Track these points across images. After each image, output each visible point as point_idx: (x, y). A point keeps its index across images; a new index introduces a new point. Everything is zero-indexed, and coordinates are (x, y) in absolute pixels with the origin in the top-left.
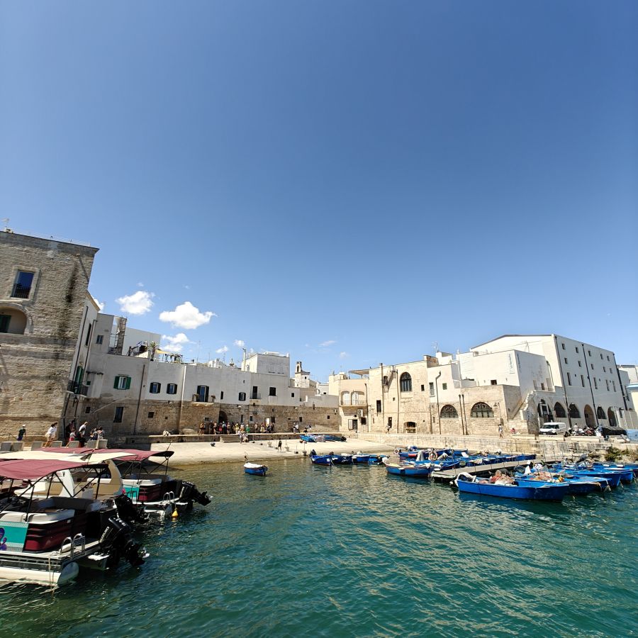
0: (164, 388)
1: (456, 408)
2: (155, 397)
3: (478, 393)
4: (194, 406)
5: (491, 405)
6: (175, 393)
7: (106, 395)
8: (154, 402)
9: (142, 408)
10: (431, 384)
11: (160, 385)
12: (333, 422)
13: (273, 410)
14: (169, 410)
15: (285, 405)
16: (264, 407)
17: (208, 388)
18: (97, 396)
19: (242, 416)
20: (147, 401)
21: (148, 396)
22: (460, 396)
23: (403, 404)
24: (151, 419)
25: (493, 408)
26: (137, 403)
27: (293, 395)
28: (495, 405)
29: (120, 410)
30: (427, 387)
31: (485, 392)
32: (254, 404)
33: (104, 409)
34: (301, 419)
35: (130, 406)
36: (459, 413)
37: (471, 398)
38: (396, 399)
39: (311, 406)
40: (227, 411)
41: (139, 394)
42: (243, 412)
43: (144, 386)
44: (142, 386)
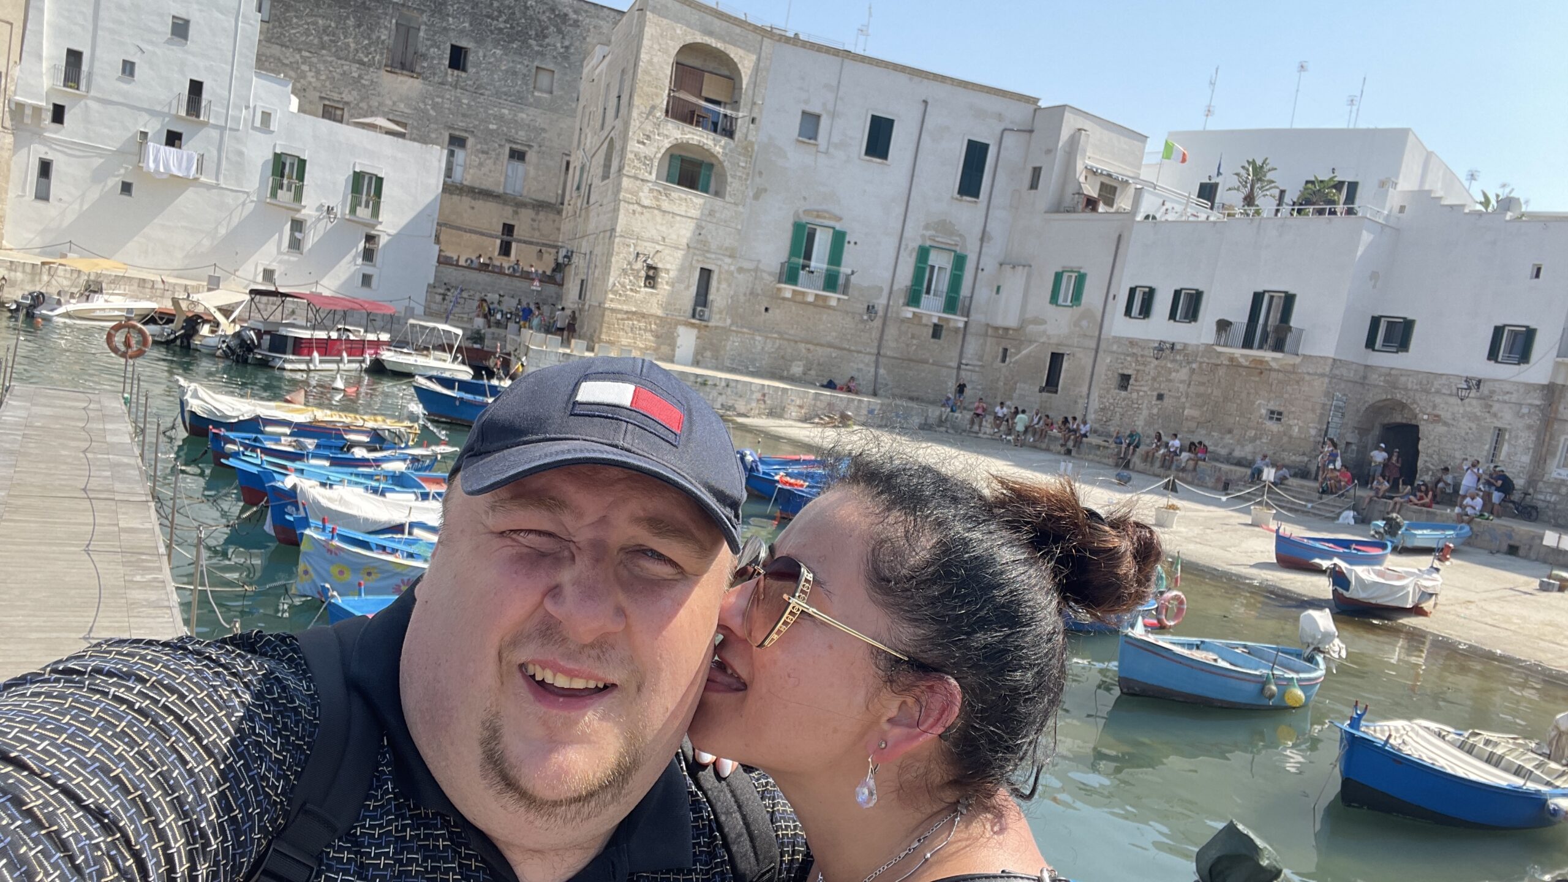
0: (1162, 304)
2: (1136, 329)
4: (1234, 363)
6: (1194, 318)
7: (1036, 320)
8: (1132, 343)
9: (1105, 360)
11: (1153, 292)
14: (1170, 371)
17: (1290, 300)
18: (1012, 322)
19: (1501, 431)
20: (1118, 340)
21: (1121, 327)
24: (1123, 393)
26: (1093, 345)
29: (1056, 359)
33: (1028, 356)
35: (1079, 354)
40: (1422, 404)
41: (1099, 319)
42: (1506, 417)
43: (1114, 297)
44: (1109, 297)
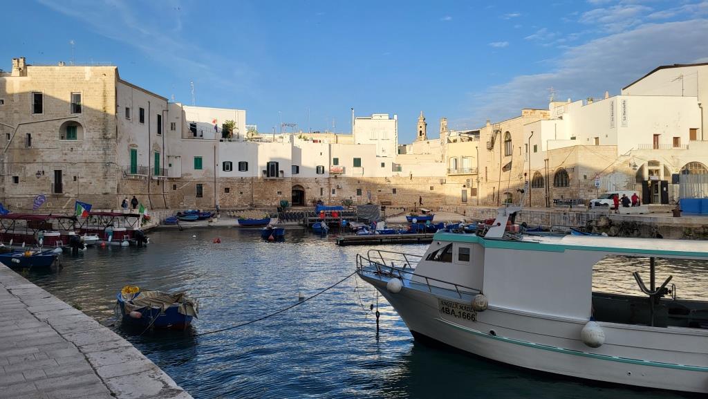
0: (235, 166)
1: (542, 176)
2: (228, 174)
3: (560, 157)
4: (265, 181)
5: (568, 171)
6: (247, 170)
7: (187, 174)
8: (228, 179)
9: (219, 185)
10: (526, 146)
11: (231, 163)
12: (438, 193)
13: (359, 182)
14: (243, 185)
15: (374, 176)
16: (347, 179)
17: (277, 164)
18: (179, 176)
19: (322, 189)
20: (222, 178)
21: (222, 174)
22: (545, 161)
24: (228, 194)
25: (570, 174)
26: (213, 180)
27: (383, 165)
28: (571, 171)
29: (200, 187)
30: (523, 151)
32: (336, 176)
33: (186, 187)
34: (394, 191)
35: (208, 184)
36: (545, 183)
37: (554, 163)
38: (499, 165)
39: (407, 175)
40: (304, 185)
41: (214, 173)
42: (323, 185)
44: (216, 165)
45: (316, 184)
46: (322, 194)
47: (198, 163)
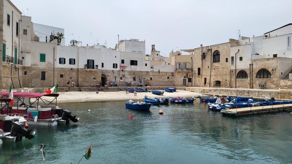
0: (67, 61)
1: (247, 72)
2: (62, 66)
3: (262, 63)
4: (86, 71)
5: (270, 70)
6: (74, 64)
7: (34, 65)
8: (62, 68)
9: (56, 73)
10: (232, 58)
11: (65, 59)
12: (171, 80)
13: (134, 73)
15: (141, 71)
16: (129, 72)
17: (93, 61)
18: (29, 65)
19: (116, 77)
20: (58, 68)
21: (58, 65)
22: (250, 65)
23: (213, 70)
24: (62, 78)
25: (271, 72)
26: (53, 69)
27: (146, 65)
28: (273, 70)
29: (43, 73)
30: (230, 60)
31: (267, 62)
32: (123, 70)
33: (34, 73)
34: (151, 79)
35: (49, 71)
36: (249, 75)
37: (257, 66)
38: (210, 67)
39: (158, 71)
40: (106, 74)
41: (53, 64)
42: (116, 75)
43: (55, 60)
44: (54, 60)
45: (113, 74)
46: (116, 80)
47: (43, 58)
